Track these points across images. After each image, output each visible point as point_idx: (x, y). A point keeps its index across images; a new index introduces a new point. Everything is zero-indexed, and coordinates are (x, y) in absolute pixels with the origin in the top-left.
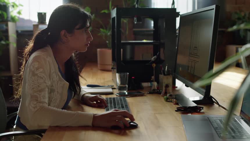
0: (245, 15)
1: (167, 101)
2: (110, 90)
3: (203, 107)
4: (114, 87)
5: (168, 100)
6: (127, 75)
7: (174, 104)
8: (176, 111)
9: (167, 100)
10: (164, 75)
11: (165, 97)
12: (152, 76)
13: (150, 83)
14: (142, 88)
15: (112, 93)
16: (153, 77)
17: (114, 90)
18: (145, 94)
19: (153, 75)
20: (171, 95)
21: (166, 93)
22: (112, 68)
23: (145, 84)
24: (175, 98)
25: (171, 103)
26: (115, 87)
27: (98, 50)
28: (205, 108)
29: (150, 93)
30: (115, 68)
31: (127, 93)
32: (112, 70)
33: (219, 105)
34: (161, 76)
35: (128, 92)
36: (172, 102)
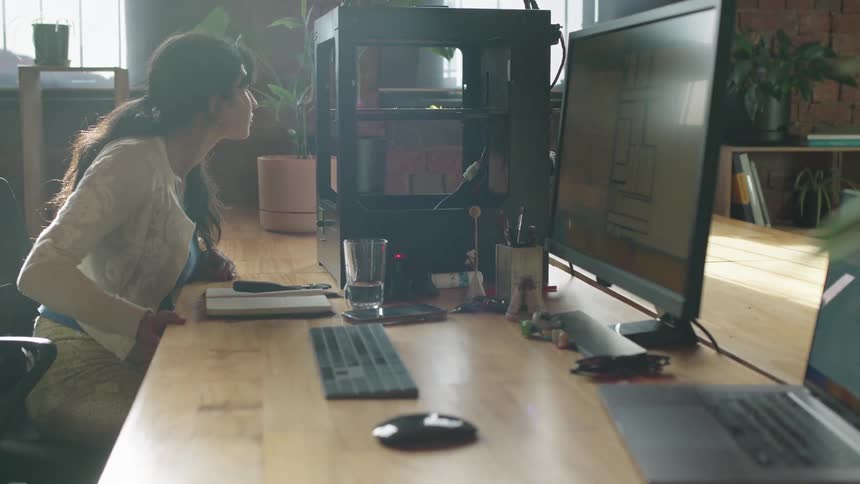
0: (762, 43)
1: (531, 337)
2: (320, 301)
3: (667, 359)
4: (329, 291)
5: (537, 334)
6: (381, 246)
7: (562, 348)
8: (574, 372)
9: (532, 334)
10: (514, 245)
11: (524, 323)
12: (471, 250)
13: (461, 275)
14: (433, 293)
15: (328, 313)
16: (472, 253)
17: (335, 302)
18: (449, 316)
19: (474, 248)
20: (545, 317)
21: (524, 310)
22: (320, 224)
23: (442, 280)
24: (562, 327)
25: (549, 344)
26: (336, 289)
27: (261, 158)
28: (673, 360)
29: (466, 310)
30: (330, 224)
31: (381, 312)
32: (321, 228)
33: (720, 351)
34: (503, 251)
35: (386, 306)
36: (550, 340)
